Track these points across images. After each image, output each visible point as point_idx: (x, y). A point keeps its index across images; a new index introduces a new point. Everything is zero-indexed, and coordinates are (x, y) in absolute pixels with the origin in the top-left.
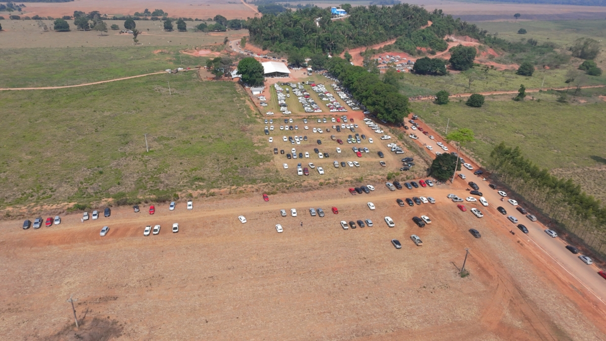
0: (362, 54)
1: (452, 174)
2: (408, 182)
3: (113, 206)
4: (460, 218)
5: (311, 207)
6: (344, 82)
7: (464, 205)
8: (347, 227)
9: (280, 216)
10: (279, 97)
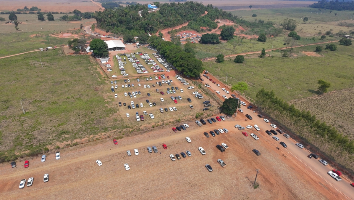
0: (169, 33)
2: (209, 118)
4: (245, 141)
5: (149, 146)
7: (246, 132)
8: (175, 159)
9: (126, 156)
10: (119, 64)
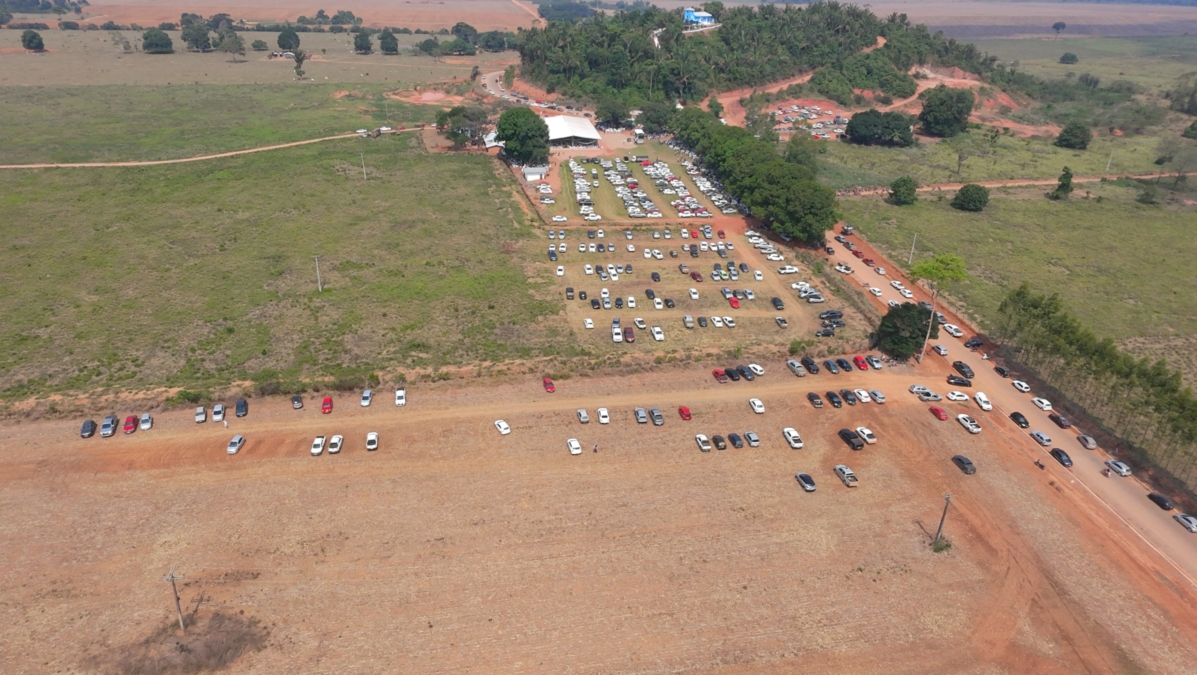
0: (745, 102)
1: (919, 346)
2: (832, 359)
3: (253, 396)
4: (935, 432)
5: (639, 406)
6: (707, 158)
7: (944, 408)
8: (709, 447)
9: (576, 422)
10: (578, 187)
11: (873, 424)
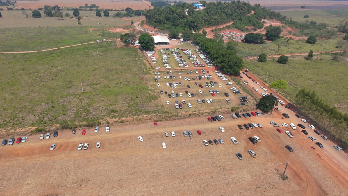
0: (213, 31)
1: (272, 108)
2: (244, 113)
3: (60, 129)
4: (279, 137)
5: (184, 130)
6: (202, 48)
7: (281, 129)
8: (208, 145)
9: (164, 136)
10: (163, 58)
11: (259, 135)
